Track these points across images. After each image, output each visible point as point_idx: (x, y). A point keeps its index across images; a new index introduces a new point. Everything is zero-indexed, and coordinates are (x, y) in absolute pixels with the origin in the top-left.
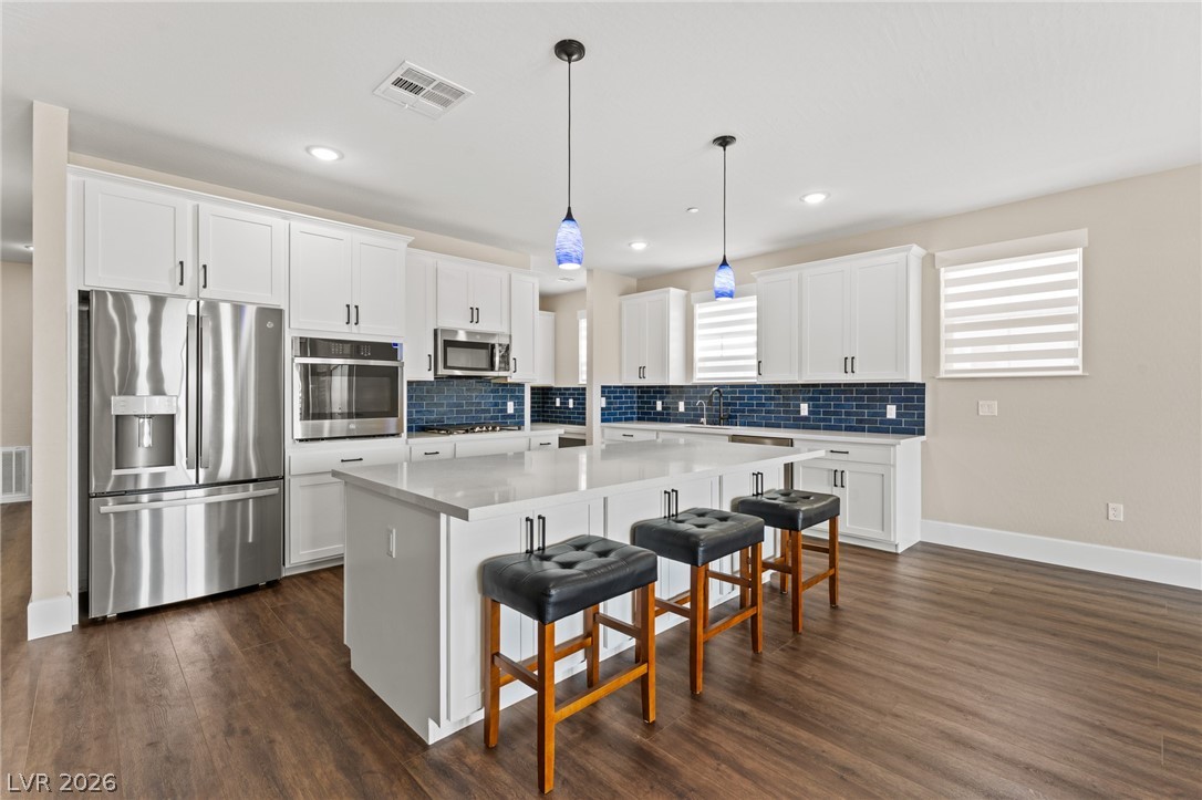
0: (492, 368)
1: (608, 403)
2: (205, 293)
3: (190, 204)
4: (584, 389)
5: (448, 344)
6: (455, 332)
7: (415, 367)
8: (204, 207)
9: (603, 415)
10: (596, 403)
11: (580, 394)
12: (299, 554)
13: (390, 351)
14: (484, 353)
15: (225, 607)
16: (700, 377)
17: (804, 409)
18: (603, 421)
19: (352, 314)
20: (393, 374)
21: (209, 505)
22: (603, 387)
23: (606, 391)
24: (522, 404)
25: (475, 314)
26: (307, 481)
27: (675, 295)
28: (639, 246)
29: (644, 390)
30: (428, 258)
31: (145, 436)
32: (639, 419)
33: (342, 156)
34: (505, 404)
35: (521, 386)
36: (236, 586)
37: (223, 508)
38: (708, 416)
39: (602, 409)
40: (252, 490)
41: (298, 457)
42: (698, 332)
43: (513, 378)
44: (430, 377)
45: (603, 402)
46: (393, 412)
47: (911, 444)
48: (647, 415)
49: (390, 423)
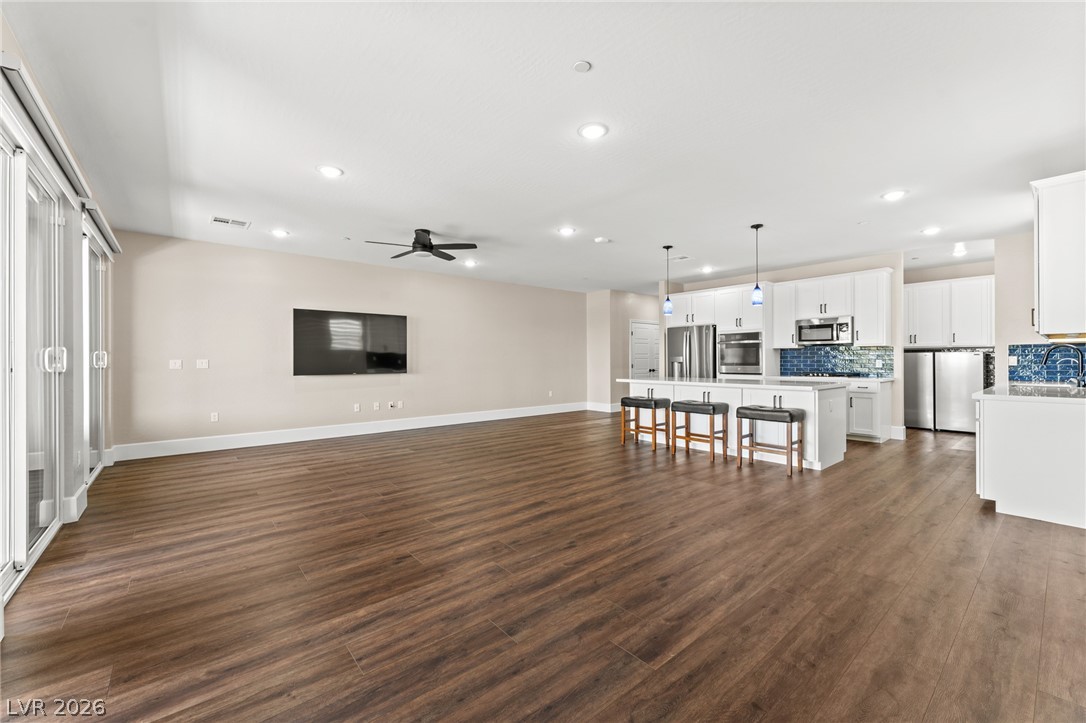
0: (832, 338)
2: (694, 323)
5: (802, 328)
13: (756, 336)
14: (828, 331)
19: (739, 323)
20: (758, 346)
22: (1010, 347)
25: (823, 308)
39: (1011, 367)
44: (794, 345)
46: (758, 363)
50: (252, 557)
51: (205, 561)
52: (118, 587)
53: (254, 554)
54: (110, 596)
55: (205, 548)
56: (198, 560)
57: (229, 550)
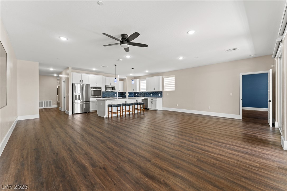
0: (112, 90)
2: (82, 83)
3: (81, 74)
5: (107, 87)
6: (109, 86)
7: (103, 90)
8: (82, 74)
10: (128, 94)
11: (125, 93)
12: (91, 109)
13: (100, 88)
14: (111, 88)
15: (85, 114)
16: (141, 91)
17: (152, 95)
18: (129, 97)
19: (96, 84)
20: (101, 91)
21: (81, 104)
23: (129, 93)
24: (117, 94)
25: (110, 84)
26: (92, 102)
27: (138, 80)
29: (135, 92)
30: (105, 77)
31: (78, 97)
32: (134, 97)
35: (117, 92)
36: (83, 112)
37: (82, 104)
38: (142, 96)
40: (84, 103)
41: (91, 100)
42: (141, 85)
43: (115, 91)
44: (105, 91)
45: (129, 94)
46: (101, 95)
47: (161, 98)
48: (135, 96)
49: (100, 96)
50: (228, 140)
51: (238, 144)
52: (261, 148)
53: (227, 140)
54: (262, 147)
55: (236, 147)
56: (240, 145)
57: (231, 144)
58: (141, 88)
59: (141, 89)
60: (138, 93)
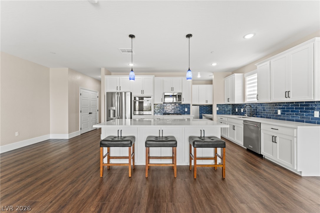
0: (176, 100)
1: (219, 109)
2: (120, 91)
4: (212, 105)
8: (120, 77)
9: (217, 112)
10: (215, 109)
16: (248, 101)
17: (279, 112)
18: (217, 114)
22: (217, 104)
23: (218, 105)
24: (189, 109)
25: (172, 89)
27: (238, 76)
28: (214, 64)
29: (233, 105)
30: (161, 78)
32: (232, 114)
33: (134, 65)
34: (185, 109)
35: (189, 104)
38: (248, 114)
39: (217, 111)
42: (247, 86)
43: (183, 103)
44: (162, 103)
48: (234, 113)
58: (247, 93)
59: (247, 96)
60: (240, 106)
